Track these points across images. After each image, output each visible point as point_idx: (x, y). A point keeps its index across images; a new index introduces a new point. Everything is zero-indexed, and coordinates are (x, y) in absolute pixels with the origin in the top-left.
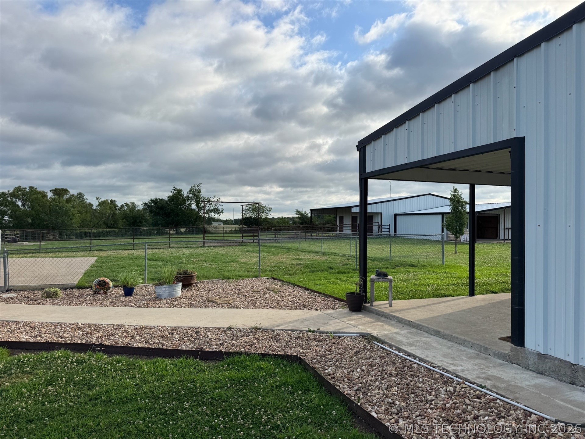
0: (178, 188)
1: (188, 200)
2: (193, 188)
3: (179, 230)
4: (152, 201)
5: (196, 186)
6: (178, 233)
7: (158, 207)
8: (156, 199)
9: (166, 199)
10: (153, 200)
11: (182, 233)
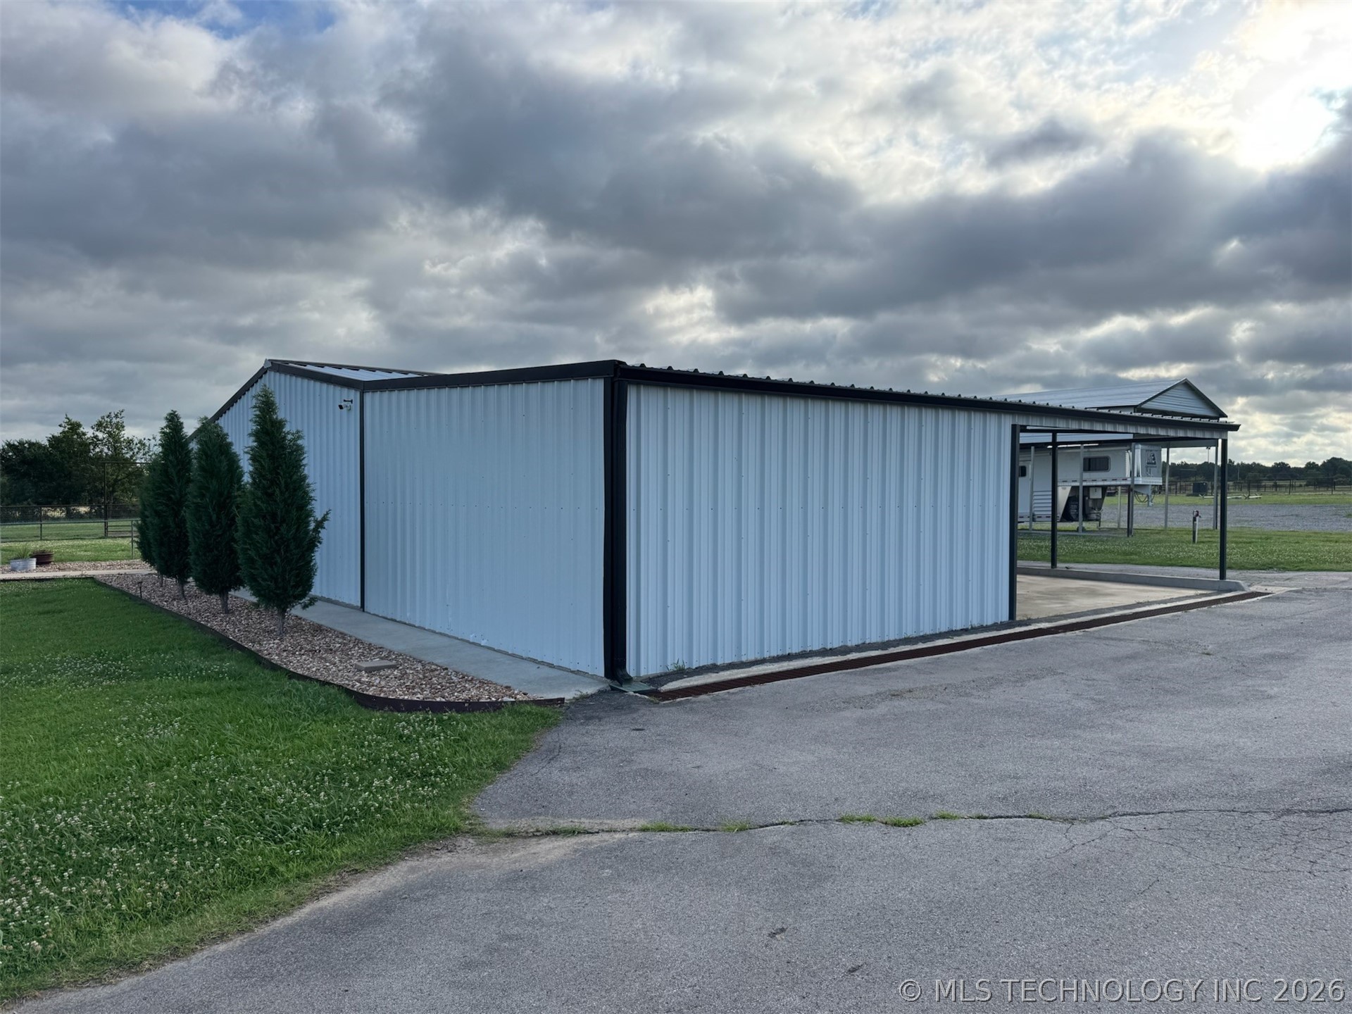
0: (74, 419)
1: (96, 445)
2: (106, 419)
3: (74, 510)
4: (9, 445)
5: (113, 415)
6: (71, 516)
7: (24, 461)
8: (21, 443)
9: (45, 442)
10: (14, 445)
11: (80, 517)
